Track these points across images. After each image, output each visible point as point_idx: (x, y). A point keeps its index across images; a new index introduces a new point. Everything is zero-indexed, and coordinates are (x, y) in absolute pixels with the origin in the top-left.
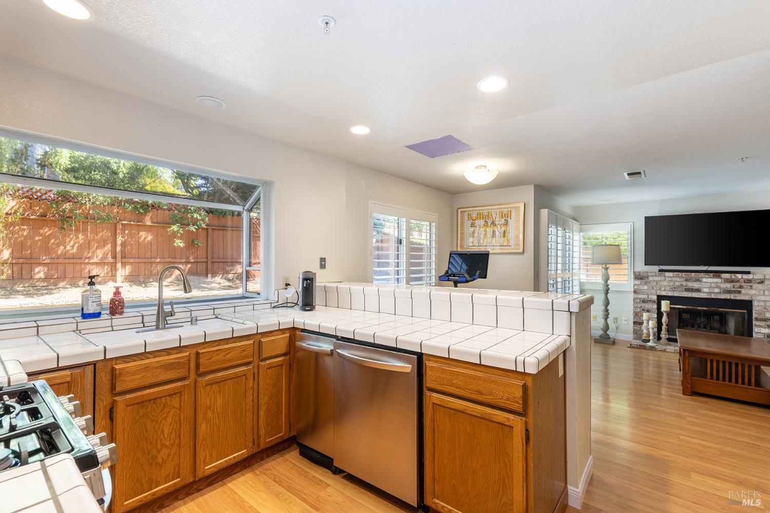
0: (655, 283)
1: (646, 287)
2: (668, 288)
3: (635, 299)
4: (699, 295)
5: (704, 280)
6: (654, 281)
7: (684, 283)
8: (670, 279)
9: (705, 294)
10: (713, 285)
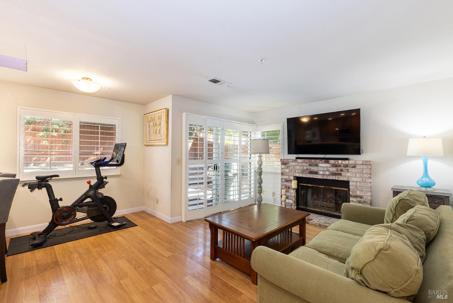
0: (293, 168)
1: (287, 170)
2: (300, 171)
3: (282, 179)
4: (317, 176)
5: (320, 165)
6: (292, 166)
7: (309, 168)
8: (301, 164)
9: (321, 176)
10: (325, 169)
